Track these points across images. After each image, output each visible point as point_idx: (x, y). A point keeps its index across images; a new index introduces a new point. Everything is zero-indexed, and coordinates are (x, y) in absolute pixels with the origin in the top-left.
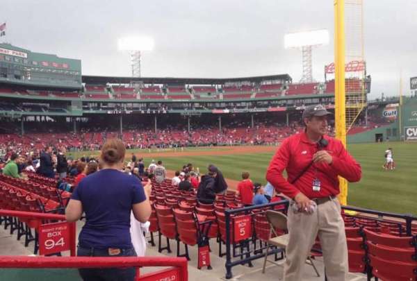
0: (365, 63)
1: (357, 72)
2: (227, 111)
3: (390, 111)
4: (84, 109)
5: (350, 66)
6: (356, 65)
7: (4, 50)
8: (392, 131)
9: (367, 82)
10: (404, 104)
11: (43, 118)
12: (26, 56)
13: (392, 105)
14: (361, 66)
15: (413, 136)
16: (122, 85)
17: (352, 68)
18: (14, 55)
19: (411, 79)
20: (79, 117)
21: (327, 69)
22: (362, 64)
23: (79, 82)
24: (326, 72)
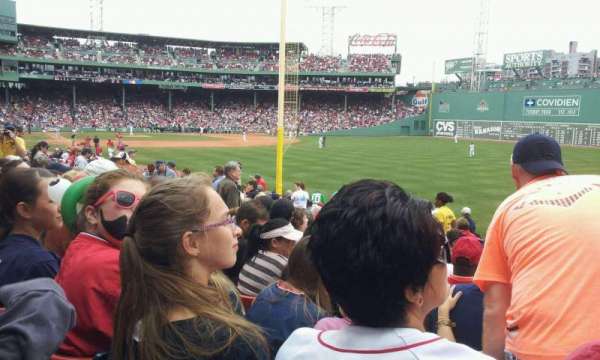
0: (395, 37)
1: (386, 48)
2: (222, 86)
3: (420, 99)
4: (21, 71)
5: (378, 39)
6: (386, 38)
8: (420, 124)
9: (396, 61)
10: (436, 91)
13: (423, 92)
14: (391, 41)
15: (443, 131)
17: (381, 41)
19: (447, 61)
20: (14, 82)
21: (352, 41)
22: (392, 38)
23: (13, 34)
24: (350, 44)
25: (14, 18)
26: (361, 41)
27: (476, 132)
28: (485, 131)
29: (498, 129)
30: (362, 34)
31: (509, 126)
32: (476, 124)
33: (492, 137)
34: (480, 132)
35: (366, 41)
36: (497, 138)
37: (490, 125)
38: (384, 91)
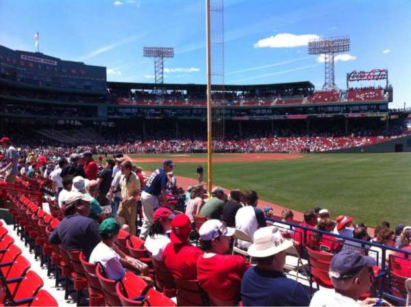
0: (387, 72)
2: (246, 118)
4: (109, 114)
5: (372, 74)
6: (378, 73)
7: (37, 58)
9: (389, 90)
11: (72, 122)
12: (56, 63)
16: (146, 91)
17: (374, 76)
18: (46, 63)
21: (350, 77)
22: (384, 73)
23: (104, 89)
24: (348, 80)
25: (105, 78)
26: (357, 76)
30: (358, 71)
35: (361, 76)
38: (379, 115)
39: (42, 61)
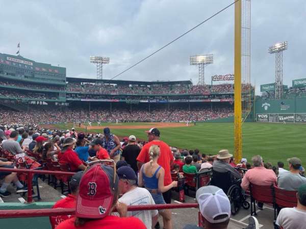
1: (230, 81)
4: (67, 97)
5: (226, 77)
6: (229, 77)
7: (18, 60)
11: (41, 103)
12: (32, 64)
14: (232, 78)
16: (91, 83)
18: (25, 63)
19: (261, 86)
20: (64, 102)
21: (213, 79)
23: (64, 81)
24: (212, 80)
25: (65, 75)
26: (218, 78)
27: (280, 119)
28: (285, 118)
29: (293, 117)
30: (218, 75)
31: (298, 115)
32: (280, 115)
33: (289, 121)
34: (283, 119)
35: (220, 78)
36: (293, 121)
37: (288, 115)
39: (22, 62)
